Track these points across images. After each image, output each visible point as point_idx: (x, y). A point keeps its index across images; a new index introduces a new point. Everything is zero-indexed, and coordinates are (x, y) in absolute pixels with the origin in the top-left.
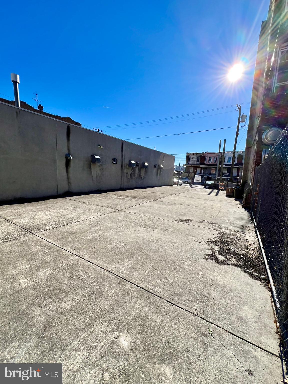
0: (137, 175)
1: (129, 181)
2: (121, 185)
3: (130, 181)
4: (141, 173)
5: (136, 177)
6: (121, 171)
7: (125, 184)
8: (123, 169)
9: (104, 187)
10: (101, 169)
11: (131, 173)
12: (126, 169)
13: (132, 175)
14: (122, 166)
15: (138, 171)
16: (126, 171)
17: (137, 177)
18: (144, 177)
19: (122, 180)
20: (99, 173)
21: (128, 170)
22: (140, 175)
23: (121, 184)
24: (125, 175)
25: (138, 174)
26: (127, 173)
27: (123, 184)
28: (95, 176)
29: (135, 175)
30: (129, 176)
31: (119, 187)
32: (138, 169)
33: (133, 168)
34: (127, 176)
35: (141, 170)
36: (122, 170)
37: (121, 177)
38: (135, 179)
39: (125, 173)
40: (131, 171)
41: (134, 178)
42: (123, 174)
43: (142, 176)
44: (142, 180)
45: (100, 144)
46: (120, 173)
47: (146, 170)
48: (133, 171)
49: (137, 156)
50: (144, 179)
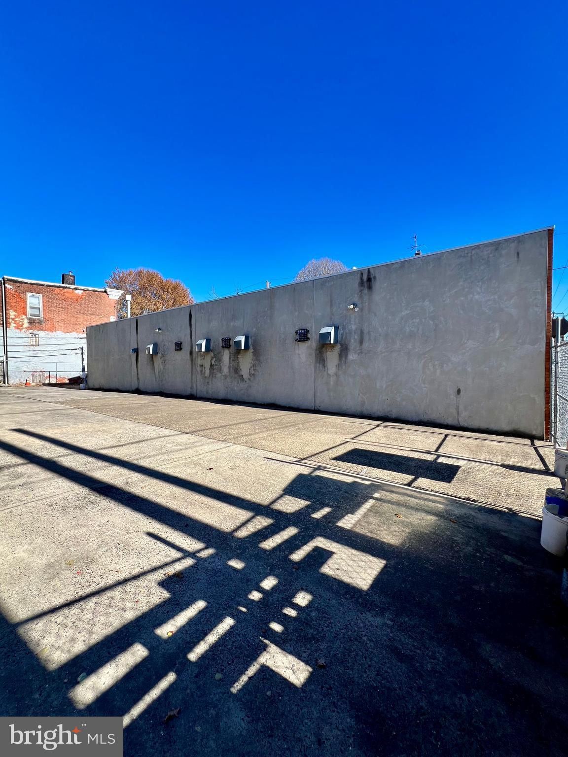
0: (225, 370)
1: (208, 382)
2: (191, 388)
3: (210, 382)
4: (241, 364)
5: (223, 374)
6: (190, 362)
7: (200, 388)
8: (194, 357)
9: (168, 389)
10: (163, 362)
11: (212, 365)
12: (199, 357)
13: (214, 370)
14: (191, 353)
15: (230, 358)
16: (199, 361)
17: (228, 374)
18: (252, 375)
19: (192, 379)
20: (161, 367)
21: (203, 359)
22: (237, 370)
23: (192, 386)
24: (199, 369)
25: (229, 367)
26: (201, 366)
27: (195, 387)
28: (158, 371)
29: (220, 370)
30: (206, 372)
31: (188, 392)
32: (230, 353)
33: (214, 355)
34: (201, 371)
36: (192, 360)
37: (190, 375)
38: (223, 378)
39: (199, 366)
40: (211, 360)
41: (219, 375)
42: (194, 365)
43: (245, 372)
44: (246, 381)
45: (161, 326)
46: (188, 366)
47: (257, 354)
48: (216, 361)
49: (225, 324)
50: (252, 379)
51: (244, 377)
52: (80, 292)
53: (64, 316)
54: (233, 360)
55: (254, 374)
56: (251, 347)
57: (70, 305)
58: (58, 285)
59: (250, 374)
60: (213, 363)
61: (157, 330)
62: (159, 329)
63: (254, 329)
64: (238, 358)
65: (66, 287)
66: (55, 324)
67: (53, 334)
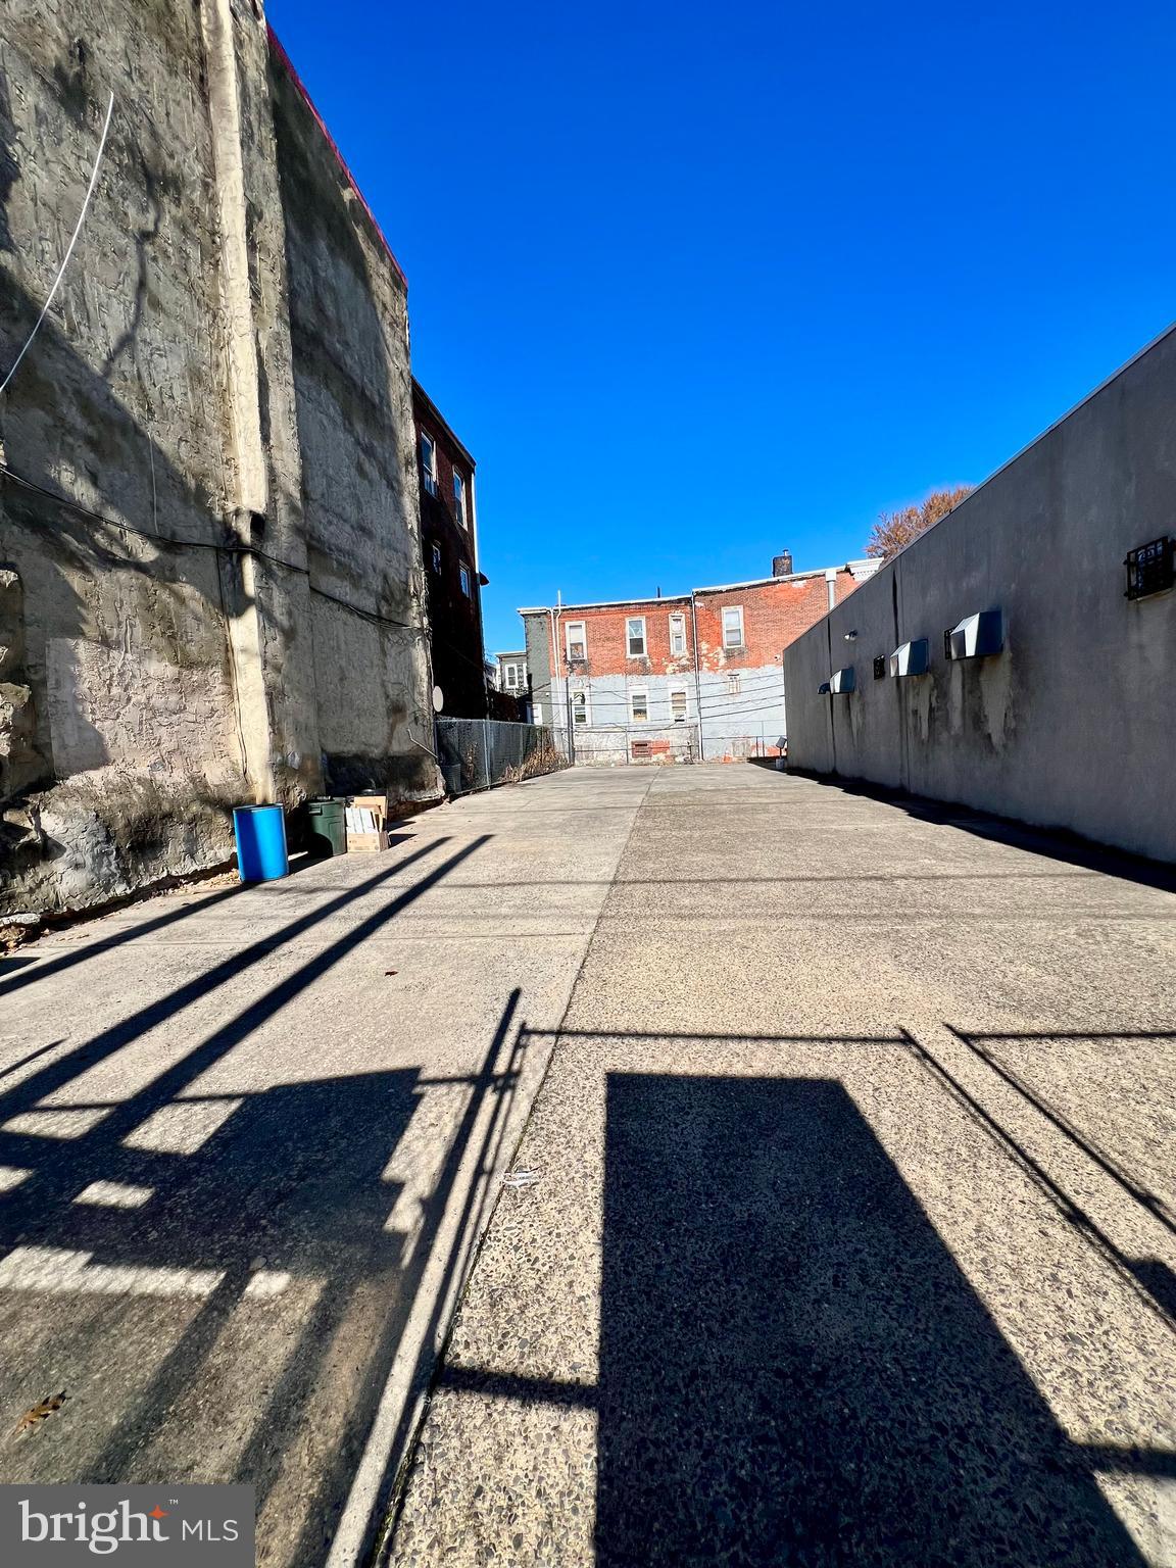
0: (956, 720)
1: (927, 756)
2: (901, 771)
3: (930, 755)
4: (985, 699)
5: (952, 732)
6: (898, 704)
7: (914, 772)
8: (904, 691)
10: (862, 708)
11: (931, 710)
12: (912, 691)
13: (935, 721)
14: (899, 681)
15: (963, 687)
16: (911, 704)
17: (961, 732)
18: (1011, 733)
19: (902, 748)
20: (860, 720)
21: (918, 694)
22: (976, 719)
23: (902, 766)
24: (911, 721)
25: (963, 712)
26: (915, 712)
27: (906, 768)
28: (856, 730)
29: (946, 722)
30: (923, 729)
31: (897, 779)
32: (963, 668)
33: (937, 679)
34: (915, 727)
35: (982, 679)
36: (901, 700)
37: (899, 736)
38: (952, 743)
39: (911, 712)
40: (929, 695)
41: (945, 736)
42: (903, 712)
43: (995, 726)
44: (997, 753)
45: (857, 626)
46: (896, 715)
47: (1020, 665)
48: (937, 697)
49: (951, 587)
50: (1011, 745)
51: (995, 739)
52: (801, 584)
53: (775, 636)
54: (970, 692)
55: (1015, 731)
56: (1007, 646)
57: (786, 613)
58: (765, 581)
59: (1006, 731)
60: (934, 704)
61: (847, 637)
62: (853, 634)
63: (1013, 586)
64: (978, 682)
65: (778, 582)
66: (763, 652)
67: (759, 672)
